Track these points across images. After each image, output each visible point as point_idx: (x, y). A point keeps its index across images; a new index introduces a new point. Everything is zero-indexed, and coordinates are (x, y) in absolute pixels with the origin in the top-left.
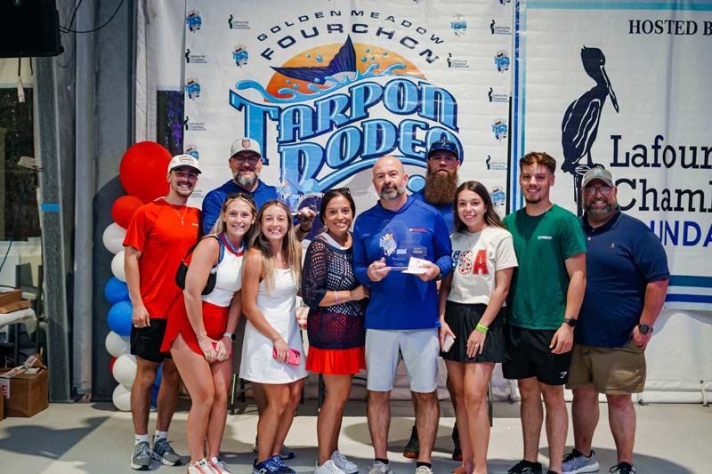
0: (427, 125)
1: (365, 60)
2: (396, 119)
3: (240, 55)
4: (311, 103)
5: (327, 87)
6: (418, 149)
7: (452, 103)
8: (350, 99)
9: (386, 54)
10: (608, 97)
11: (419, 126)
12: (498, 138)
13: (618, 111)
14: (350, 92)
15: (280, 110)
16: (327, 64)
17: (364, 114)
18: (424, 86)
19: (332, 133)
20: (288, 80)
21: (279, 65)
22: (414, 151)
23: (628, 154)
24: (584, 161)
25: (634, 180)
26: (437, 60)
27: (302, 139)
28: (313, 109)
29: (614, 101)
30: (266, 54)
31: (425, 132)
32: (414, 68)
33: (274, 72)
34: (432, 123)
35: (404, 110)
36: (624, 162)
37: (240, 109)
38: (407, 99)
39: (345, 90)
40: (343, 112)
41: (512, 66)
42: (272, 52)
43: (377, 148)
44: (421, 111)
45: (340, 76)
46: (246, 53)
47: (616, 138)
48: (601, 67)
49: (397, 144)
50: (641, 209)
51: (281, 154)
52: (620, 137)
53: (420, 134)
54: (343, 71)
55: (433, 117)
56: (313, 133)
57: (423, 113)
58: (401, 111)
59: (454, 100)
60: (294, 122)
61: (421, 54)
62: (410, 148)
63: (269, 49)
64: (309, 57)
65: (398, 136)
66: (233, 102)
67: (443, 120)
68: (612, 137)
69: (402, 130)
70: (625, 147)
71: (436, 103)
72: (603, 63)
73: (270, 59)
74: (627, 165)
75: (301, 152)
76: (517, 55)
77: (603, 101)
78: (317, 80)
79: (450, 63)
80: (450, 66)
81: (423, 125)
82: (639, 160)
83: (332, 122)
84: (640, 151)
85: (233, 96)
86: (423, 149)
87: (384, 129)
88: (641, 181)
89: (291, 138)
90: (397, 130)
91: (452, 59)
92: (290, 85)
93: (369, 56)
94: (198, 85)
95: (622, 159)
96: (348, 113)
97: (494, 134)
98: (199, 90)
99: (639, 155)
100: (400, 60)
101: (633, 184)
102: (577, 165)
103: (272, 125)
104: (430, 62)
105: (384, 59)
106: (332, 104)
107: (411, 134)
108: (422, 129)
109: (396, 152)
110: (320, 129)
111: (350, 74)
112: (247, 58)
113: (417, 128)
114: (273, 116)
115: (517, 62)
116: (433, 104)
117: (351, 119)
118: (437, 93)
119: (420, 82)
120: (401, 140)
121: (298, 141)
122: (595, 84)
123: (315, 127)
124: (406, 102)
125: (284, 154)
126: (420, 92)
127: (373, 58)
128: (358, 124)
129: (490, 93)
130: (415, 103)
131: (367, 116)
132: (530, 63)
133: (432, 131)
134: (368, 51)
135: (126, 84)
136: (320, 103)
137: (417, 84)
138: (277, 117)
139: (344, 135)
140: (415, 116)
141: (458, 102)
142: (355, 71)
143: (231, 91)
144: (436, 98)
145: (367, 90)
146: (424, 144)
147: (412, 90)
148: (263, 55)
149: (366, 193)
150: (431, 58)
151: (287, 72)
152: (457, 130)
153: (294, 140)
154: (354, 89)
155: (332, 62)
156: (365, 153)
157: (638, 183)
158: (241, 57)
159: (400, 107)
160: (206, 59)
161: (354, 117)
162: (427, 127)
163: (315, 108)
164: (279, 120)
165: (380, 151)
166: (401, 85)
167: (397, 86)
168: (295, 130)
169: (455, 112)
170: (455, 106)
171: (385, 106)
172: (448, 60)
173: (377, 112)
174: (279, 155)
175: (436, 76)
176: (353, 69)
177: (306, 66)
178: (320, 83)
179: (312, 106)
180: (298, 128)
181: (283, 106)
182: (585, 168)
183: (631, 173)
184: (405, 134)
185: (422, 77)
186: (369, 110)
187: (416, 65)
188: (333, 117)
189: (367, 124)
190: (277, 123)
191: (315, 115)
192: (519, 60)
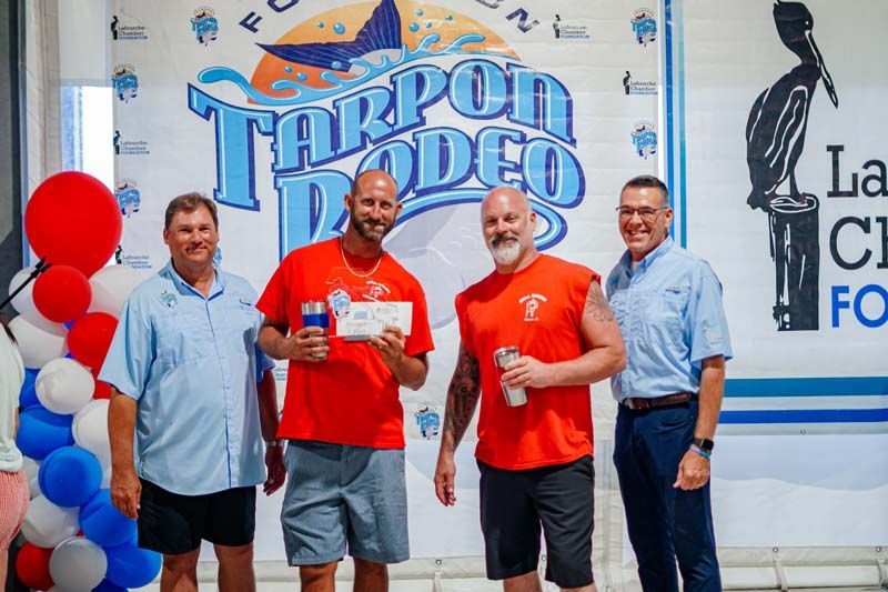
0: (523, 136)
1: (415, 29)
2: (471, 127)
3: (205, 25)
4: (327, 103)
5: (355, 76)
6: (508, 176)
7: (564, 98)
8: (393, 95)
9: (451, 18)
10: (820, 83)
11: (510, 138)
12: (641, 154)
13: (836, 105)
14: (393, 83)
15: (276, 118)
16: (353, 39)
17: (418, 120)
18: (516, 71)
19: (364, 153)
20: (287, 66)
21: (271, 42)
22: (503, 181)
23: (855, 176)
24: (784, 189)
25: (868, 219)
26: (537, 27)
27: (313, 165)
28: (331, 114)
29: (830, 89)
30: (249, 22)
31: (521, 147)
32: (498, 41)
33: (264, 52)
34: (531, 133)
35: (484, 112)
36: (851, 189)
37: (207, 117)
38: (487, 92)
39: (384, 80)
40: (382, 117)
41: (660, 35)
42: (259, 18)
43: (442, 176)
44: (512, 113)
45: (375, 57)
46: (215, 21)
47: (835, 150)
48: (807, 33)
49: (473, 169)
50: (879, 266)
51: (280, 190)
52: (841, 148)
53: (512, 152)
54: (379, 48)
55: (532, 122)
56: (333, 154)
57: (516, 116)
58: (478, 113)
59: (567, 94)
60: (300, 137)
61: (510, 17)
62: (497, 175)
63: (253, 14)
64: (322, 26)
65: (474, 155)
66: (195, 105)
67: (549, 127)
68: (829, 148)
69: (481, 146)
70: (851, 164)
71: (537, 99)
72: (810, 27)
73: (255, 30)
74: (853, 194)
75: (313, 187)
76: (668, 15)
77: (811, 91)
78: (336, 64)
79: (557, 31)
80: (558, 36)
81: (516, 136)
82: (874, 186)
83: (364, 135)
84: (875, 170)
85: (195, 94)
86: (518, 176)
87: (451, 144)
88: (878, 220)
89: (297, 165)
90: (474, 145)
91: (560, 25)
92: (290, 75)
93: (423, 22)
94: (134, 78)
95: (845, 185)
96: (390, 118)
97: (635, 148)
98: (136, 85)
99: (874, 177)
100: (475, 28)
101: (865, 225)
102: (774, 196)
103: (262, 144)
104: (525, 30)
105: (447, 24)
106: (364, 104)
107: (497, 151)
108: (515, 142)
109: (473, 182)
110: (344, 148)
111: (393, 54)
112: (216, 29)
113: (507, 141)
114: (263, 129)
115: (668, 28)
116: (532, 100)
117: (396, 128)
118: (537, 82)
119: (508, 64)
120: (480, 161)
121: (308, 169)
122: (797, 61)
123: (335, 144)
124: (487, 98)
125: (285, 189)
126: (509, 81)
127: (430, 25)
128: (407, 136)
129: (626, 80)
130: (502, 100)
131: (423, 121)
132: (690, 29)
133: (531, 145)
134: (421, 14)
135: (7, 75)
136: (343, 103)
137: (505, 68)
138: (271, 130)
139: (386, 155)
140: (502, 122)
141: (573, 96)
142: (400, 47)
143: (190, 86)
144: (537, 90)
145: (420, 80)
146: (519, 168)
147: (496, 77)
148: (243, 23)
149: (425, 251)
150: (528, 22)
151: (284, 52)
152: (573, 142)
153: (301, 167)
154: (400, 77)
155: (361, 33)
156: (421, 185)
157: (873, 223)
158: (207, 29)
159: (477, 106)
160: (146, 33)
161: (400, 125)
162: (523, 140)
163: (334, 112)
164: (274, 133)
165: (446, 180)
166: (478, 70)
167: (471, 72)
168: (301, 149)
169: (569, 115)
170: (569, 104)
171: (451, 104)
172: (554, 26)
173: (440, 116)
174: (276, 192)
175: (536, 53)
176: (397, 45)
177: (317, 41)
178: (340, 70)
179: (330, 109)
180: (308, 147)
181: (280, 110)
182: (786, 201)
183: (862, 206)
184: (487, 152)
185: (512, 55)
186: (425, 112)
187: (501, 36)
188: (365, 125)
189: (422, 135)
190: (271, 139)
191: (334, 123)
192: (672, 23)
